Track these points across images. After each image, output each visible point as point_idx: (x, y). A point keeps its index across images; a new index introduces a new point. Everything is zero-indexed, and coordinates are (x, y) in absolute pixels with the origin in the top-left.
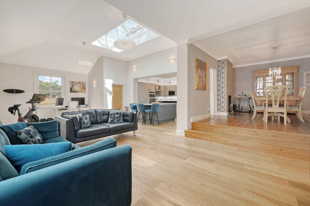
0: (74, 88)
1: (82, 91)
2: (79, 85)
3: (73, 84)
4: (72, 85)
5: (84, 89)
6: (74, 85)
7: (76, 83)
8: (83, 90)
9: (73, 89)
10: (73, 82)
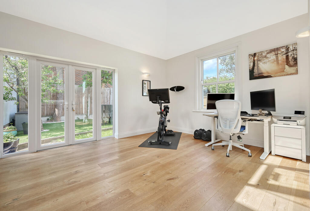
0: (258, 67)
1: (283, 70)
2: (272, 56)
3: (256, 58)
4: (254, 61)
5: (292, 63)
6: (258, 60)
7: (264, 54)
8: (287, 67)
9: (256, 71)
10: (255, 54)
